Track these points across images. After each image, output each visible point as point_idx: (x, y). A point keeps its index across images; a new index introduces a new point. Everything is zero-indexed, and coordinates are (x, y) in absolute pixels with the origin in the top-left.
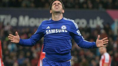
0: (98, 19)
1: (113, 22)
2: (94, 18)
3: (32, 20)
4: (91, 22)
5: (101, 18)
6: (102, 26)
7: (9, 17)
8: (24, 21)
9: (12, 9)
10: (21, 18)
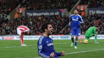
0: (57, 12)
1: (62, 13)
2: (56, 12)
3: (37, 14)
4: (55, 13)
5: (58, 12)
6: (59, 14)
7: (30, 13)
8: (35, 14)
9: (31, 11)
10: (34, 13)
